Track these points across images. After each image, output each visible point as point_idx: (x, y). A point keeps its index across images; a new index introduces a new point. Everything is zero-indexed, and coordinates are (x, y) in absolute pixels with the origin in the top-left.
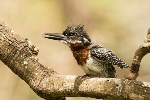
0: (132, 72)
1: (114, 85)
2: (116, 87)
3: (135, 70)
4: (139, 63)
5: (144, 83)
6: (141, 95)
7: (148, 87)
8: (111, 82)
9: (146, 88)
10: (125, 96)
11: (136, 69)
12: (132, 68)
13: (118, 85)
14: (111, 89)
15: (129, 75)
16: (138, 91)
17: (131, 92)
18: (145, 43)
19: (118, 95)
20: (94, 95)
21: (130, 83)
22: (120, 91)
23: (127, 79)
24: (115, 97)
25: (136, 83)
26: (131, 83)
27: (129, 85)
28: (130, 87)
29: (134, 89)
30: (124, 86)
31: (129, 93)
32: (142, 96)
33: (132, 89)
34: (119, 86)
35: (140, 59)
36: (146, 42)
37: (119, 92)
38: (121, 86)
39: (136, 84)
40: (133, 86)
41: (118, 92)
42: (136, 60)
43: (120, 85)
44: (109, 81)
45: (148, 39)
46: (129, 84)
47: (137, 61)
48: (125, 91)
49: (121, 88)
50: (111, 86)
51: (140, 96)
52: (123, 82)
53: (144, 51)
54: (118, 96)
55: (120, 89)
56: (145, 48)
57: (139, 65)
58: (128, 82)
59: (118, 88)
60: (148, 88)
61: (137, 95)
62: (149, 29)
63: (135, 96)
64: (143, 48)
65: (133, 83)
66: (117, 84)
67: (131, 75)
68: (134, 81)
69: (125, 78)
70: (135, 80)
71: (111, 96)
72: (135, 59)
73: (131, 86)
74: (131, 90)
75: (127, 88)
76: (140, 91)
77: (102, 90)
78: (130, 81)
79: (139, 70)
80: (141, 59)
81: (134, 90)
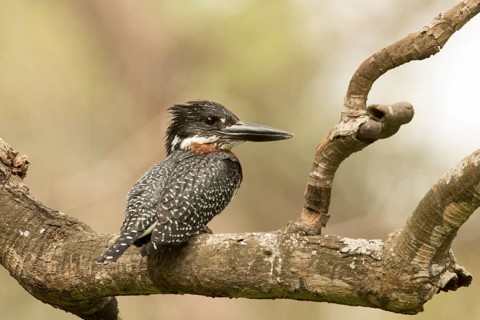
0: (310, 210)
1: (259, 253)
2: (266, 259)
3: (317, 204)
4: (328, 182)
5: (347, 240)
6: (340, 278)
7: (359, 252)
8: (249, 246)
9: (353, 256)
10: (292, 284)
11: (320, 203)
12: (310, 200)
13: (269, 254)
14: (250, 264)
15: (301, 221)
16: (331, 267)
17: (309, 272)
18: (342, 123)
19: (271, 281)
20: (200, 286)
21: (305, 245)
22: (279, 269)
23: (296, 232)
24: (265, 290)
25: (323, 244)
26: (308, 243)
27: (303, 251)
28: (305, 256)
29: (317, 261)
30: (288, 254)
31: (305, 274)
32: (344, 281)
33: (313, 261)
34: (274, 256)
35: (330, 172)
36: (346, 119)
37: (275, 272)
38: (278, 253)
39: (325, 247)
40: (314, 252)
41: (271, 274)
42: (318, 175)
43: (276, 253)
44: (242, 243)
45: (352, 111)
46: (302, 246)
47: (321, 177)
48: (293, 269)
49: (280, 260)
50: (249, 256)
51: (337, 282)
52: (283, 242)
53: (339, 146)
54: (272, 285)
55: (276, 265)
56: (344, 137)
57: (328, 190)
58: (300, 241)
59: (271, 260)
60: (361, 254)
61: (330, 280)
62: (352, 81)
63: (323, 283)
64: (338, 137)
65: (314, 244)
66: (267, 249)
67: (308, 221)
68: (316, 237)
69: (289, 229)
70: (319, 233)
71: (252, 286)
72: (315, 173)
73: (310, 252)
74: (310, 265)
75: (297, 260)
76: (335, 267)
77: (223, 270)
78: (305, 237)
79: (328, 203)
80: (334, 171)
81: (318, 264)
